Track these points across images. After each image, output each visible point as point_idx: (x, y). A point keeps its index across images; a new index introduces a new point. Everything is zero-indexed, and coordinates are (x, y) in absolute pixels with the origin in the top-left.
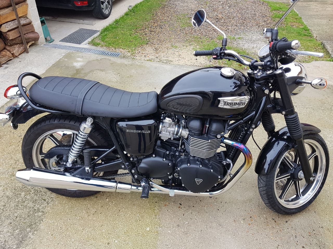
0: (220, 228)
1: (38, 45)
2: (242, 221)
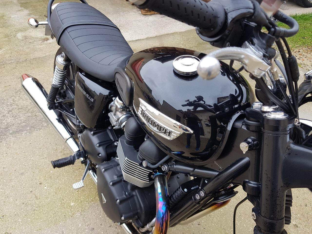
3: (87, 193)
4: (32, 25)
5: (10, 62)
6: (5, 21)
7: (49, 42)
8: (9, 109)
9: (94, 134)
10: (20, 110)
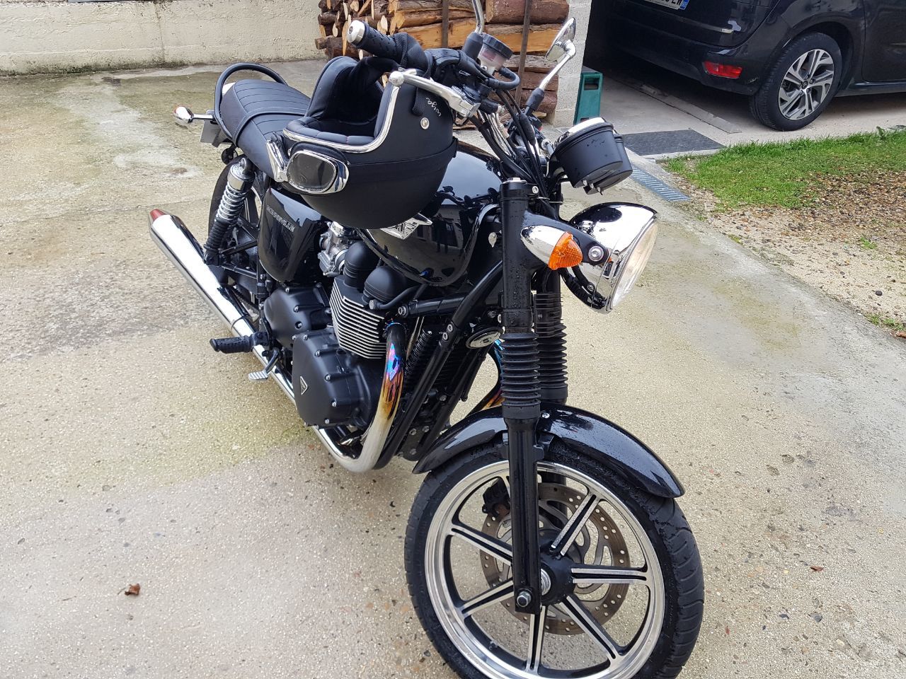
0: (319, 554)
1: (552, 124)
2: (367, 588)
3: (265, 432)
4: (182, 118)
5: (101, 210)
6: (87, 132)
7: (186, 175)
8: (102, 293)
9: (291, 292)
10: (127, 297)
